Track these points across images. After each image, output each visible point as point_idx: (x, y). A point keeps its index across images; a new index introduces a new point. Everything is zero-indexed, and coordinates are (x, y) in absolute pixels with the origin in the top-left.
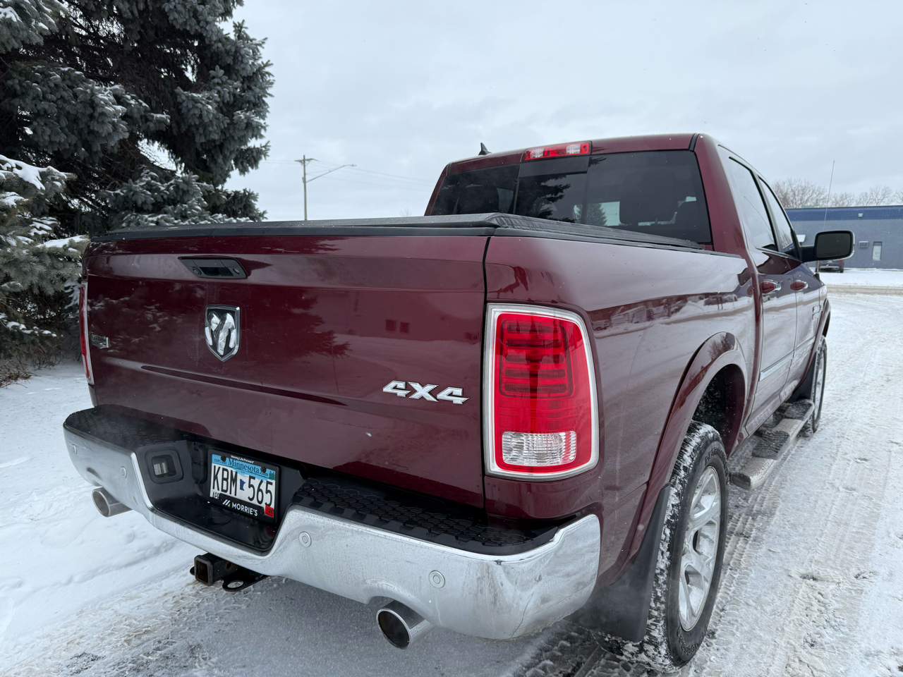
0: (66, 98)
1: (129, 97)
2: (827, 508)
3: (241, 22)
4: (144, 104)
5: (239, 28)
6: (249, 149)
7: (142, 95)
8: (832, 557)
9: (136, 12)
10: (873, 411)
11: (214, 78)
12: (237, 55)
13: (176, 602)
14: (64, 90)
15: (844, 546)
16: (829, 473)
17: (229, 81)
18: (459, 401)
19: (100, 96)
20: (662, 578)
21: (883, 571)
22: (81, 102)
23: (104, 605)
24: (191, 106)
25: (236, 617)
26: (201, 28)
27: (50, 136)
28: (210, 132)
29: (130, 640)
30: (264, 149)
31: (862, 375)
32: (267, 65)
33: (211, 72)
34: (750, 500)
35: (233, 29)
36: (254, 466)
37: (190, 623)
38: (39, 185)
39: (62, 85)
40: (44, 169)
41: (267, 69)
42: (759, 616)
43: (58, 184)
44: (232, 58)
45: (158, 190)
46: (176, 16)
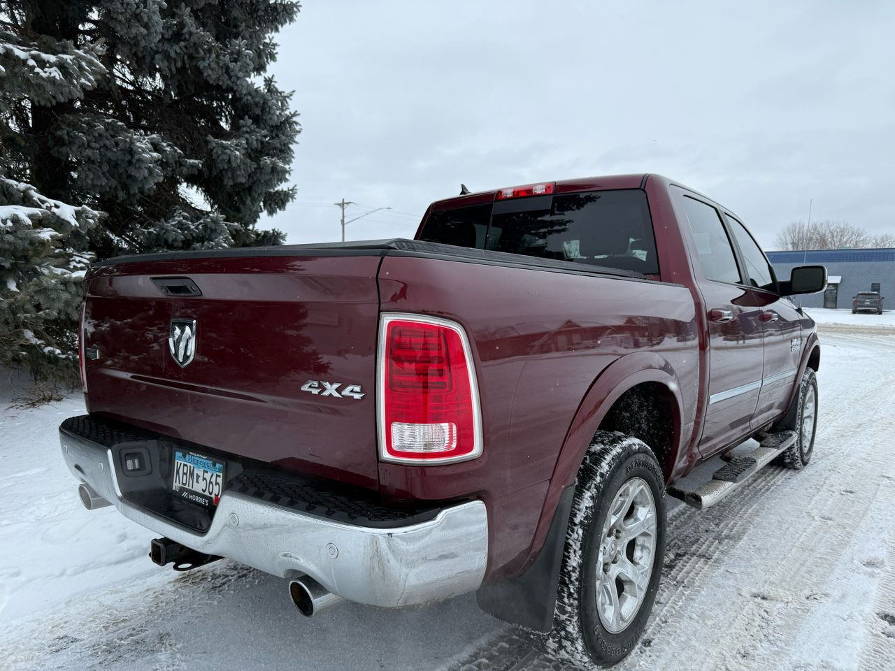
0: (109, 146)
1: (165, 144)
2: (797, 535)
3: (270, 77)
4: (179, 151)
5: (268, 82)
6: (277, 192)
7: (178, 143)
8: (788, 579)
9: (174, 69)
10: (873, 447)
11: (243, 126)
12: (265, 106)
13: (156, 597)
14: (107, 139)
15: (804, 569)
16: (809, 503)
17: (257, 130)
18: (357, 396)
19: (138, 144)
20: (574, 576)
21: (836, 594)
22: (121, 150)
23: (91, 597)
24: (220, 152)
25: (207, 612)
26: (233, 82)
27: (92, 180)
28: (238, 176)
29: (108, 627)
30: (291, 192)
31: (872, 413)
32: (295, 115)
33: (241, 121)
34: (722, 525)
35: (264, 83)
36: (207, 461)
37: (164, 615)
38: (74, 222)
39: (105, 134)
40: (80, 208)
41: (295, 119)
42: (699, 628)
43: (91, 221)
44: (260, 109)
45: (188, 229)
46: (210, 72)
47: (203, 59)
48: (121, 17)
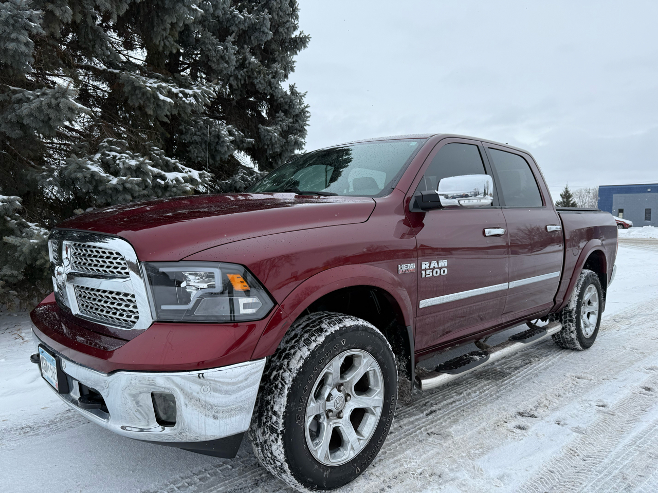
0: (205, 133)
1: (235, 131)
2: (611, 355)
3: (293, 84)
4: (242, 134)
5: (292, 88)
7: (240, 128)
8: (596, 372)
9: (240, 85)
11: (278, 117)
12: (291, 104)
14: (204, 129)
17: (286, 119)
19: (222, 132)
21: (621, 378)
22: (213, 136)
24: (266, 134)
26: (273, 91)
27: (197, 154)
28: (275, 148)
32: (307, 107)
33: (277, 114)
35: (289, 88)
38: (199, 180)
39: (203, 126)
40: (201, 172)
41: (307, 109)
43: (208, 179)
44: (288, 106)
45: (247, 180)
46: (260, 86)
47: (256, 78)
48: (214, 59)
